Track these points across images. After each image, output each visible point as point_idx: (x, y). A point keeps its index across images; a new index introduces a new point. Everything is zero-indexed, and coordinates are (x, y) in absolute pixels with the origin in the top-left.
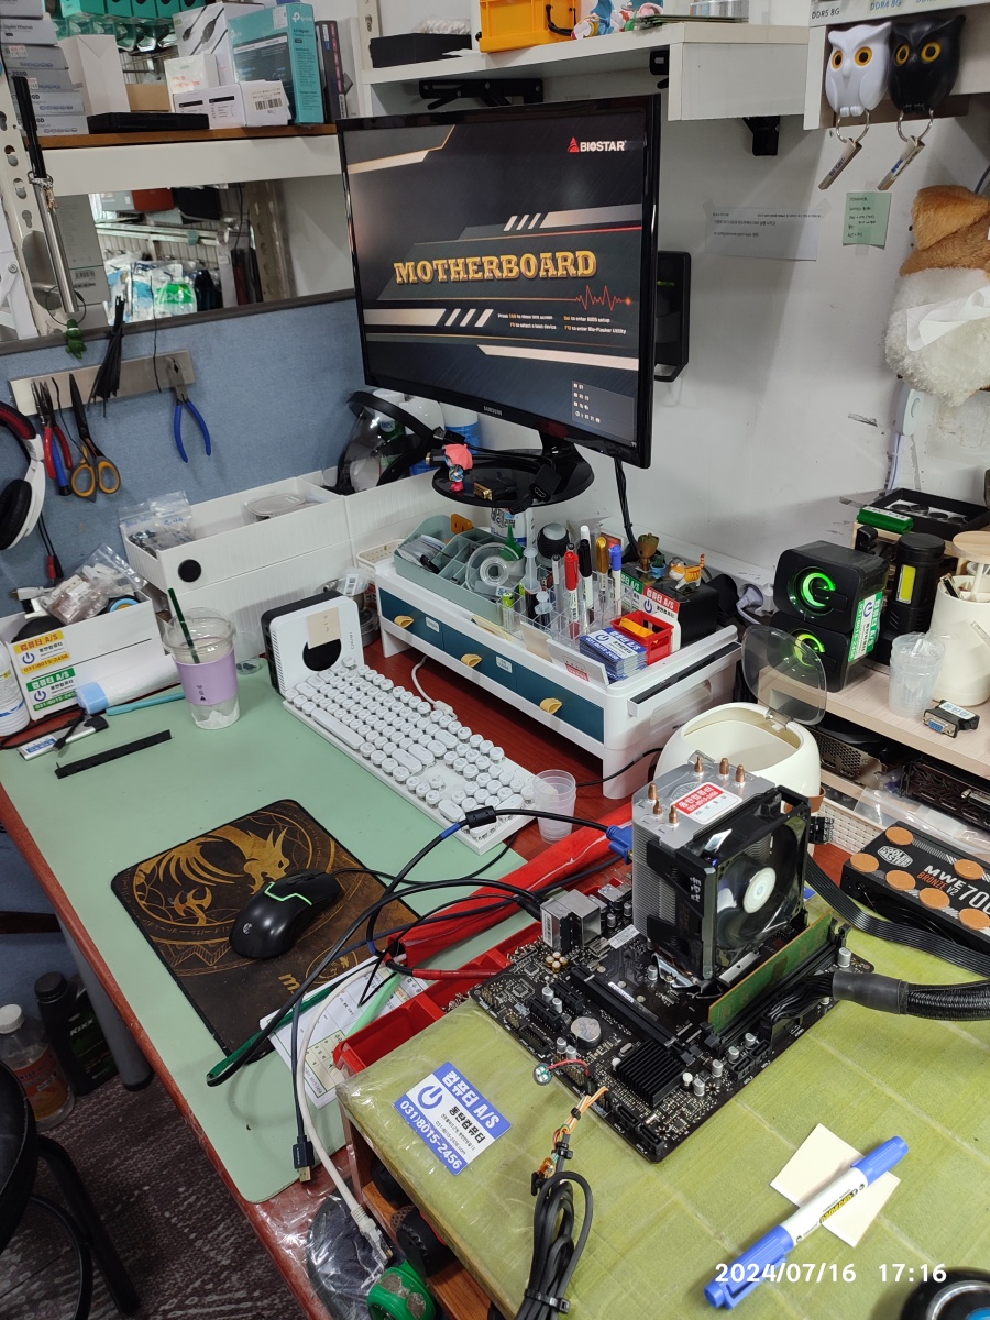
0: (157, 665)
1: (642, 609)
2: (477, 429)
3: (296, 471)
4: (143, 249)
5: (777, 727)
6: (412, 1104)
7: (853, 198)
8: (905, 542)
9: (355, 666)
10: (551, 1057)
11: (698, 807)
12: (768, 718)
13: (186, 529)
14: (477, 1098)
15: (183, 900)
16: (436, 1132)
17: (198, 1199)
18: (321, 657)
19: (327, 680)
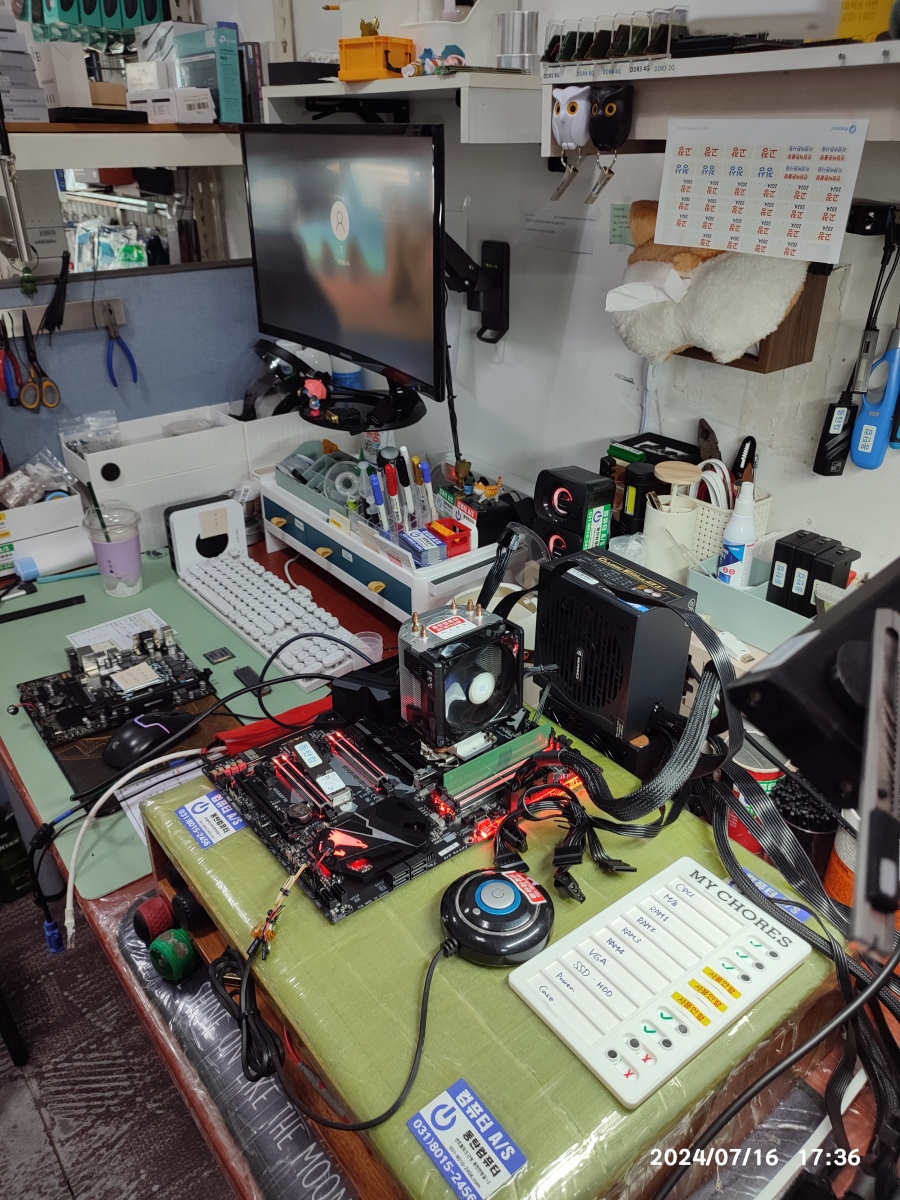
0: (80, 547)
1: (454, 517)
3: (209, 401)
4: (113, 216)
6: (186, 811)
7: (615, 207)
8: (632, 468)
9: (238, 556)
13: (113, 441)
16: (198, 826)
17: (92, 984)
18: (211, 546)
19: (214, 564)
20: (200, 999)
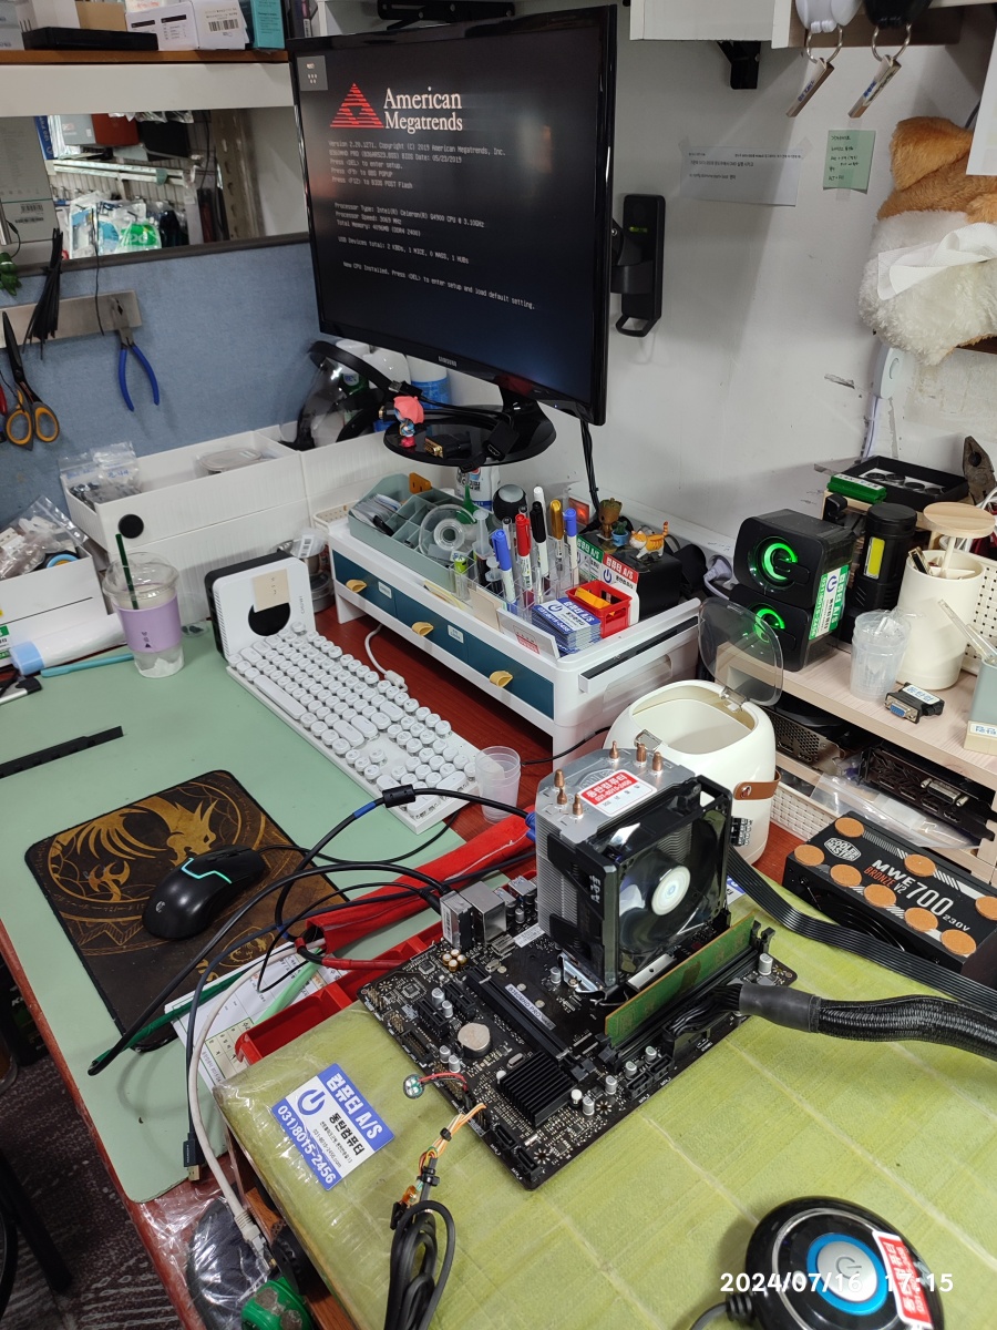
0: (91, 628)
1: (601, 578)
2: (445, 385)
3: (254, 424)
4: (113, 190)
5: (733, 707)
6: (290, 1109)
7: (834, 138)
8: (877, 513)
9: (305, 632)
10: (433, 1067)
11: (608, 796)
12: (724, 697)
13: (131, 483)
14: (361, 1105)
15: (99, 875)
16: (313, 1141)
18: (269, 621)
19: (274, 645)
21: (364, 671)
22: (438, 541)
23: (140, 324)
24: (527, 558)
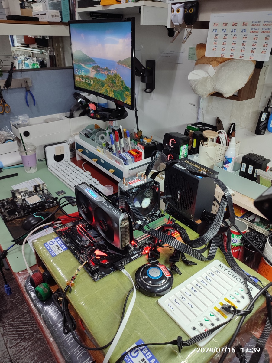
0: (17, 158)
1: (137, 149)
2: (107, 104)
3: (59, 112)
4: (29, 55)
6: (47, 244)
7: (190, 48)
8: (195, 133)
9: (67, 161)
13: (27, 124)
16: (51, 249)
18: (59, 158)
19: (60, 164)
20: (52, 307)
21: (81, 170)
22: (99, 139)
23: (31, 86)
24: (118, 142)
